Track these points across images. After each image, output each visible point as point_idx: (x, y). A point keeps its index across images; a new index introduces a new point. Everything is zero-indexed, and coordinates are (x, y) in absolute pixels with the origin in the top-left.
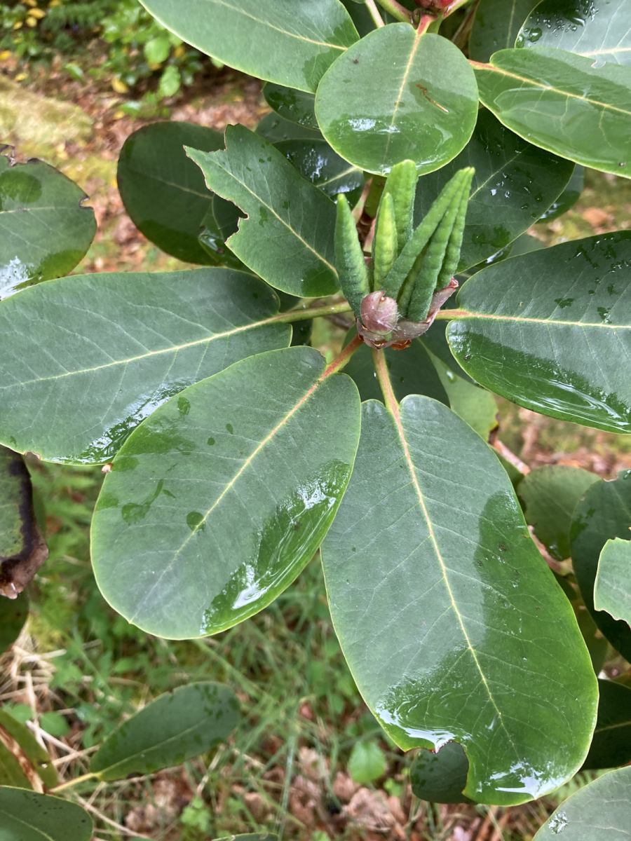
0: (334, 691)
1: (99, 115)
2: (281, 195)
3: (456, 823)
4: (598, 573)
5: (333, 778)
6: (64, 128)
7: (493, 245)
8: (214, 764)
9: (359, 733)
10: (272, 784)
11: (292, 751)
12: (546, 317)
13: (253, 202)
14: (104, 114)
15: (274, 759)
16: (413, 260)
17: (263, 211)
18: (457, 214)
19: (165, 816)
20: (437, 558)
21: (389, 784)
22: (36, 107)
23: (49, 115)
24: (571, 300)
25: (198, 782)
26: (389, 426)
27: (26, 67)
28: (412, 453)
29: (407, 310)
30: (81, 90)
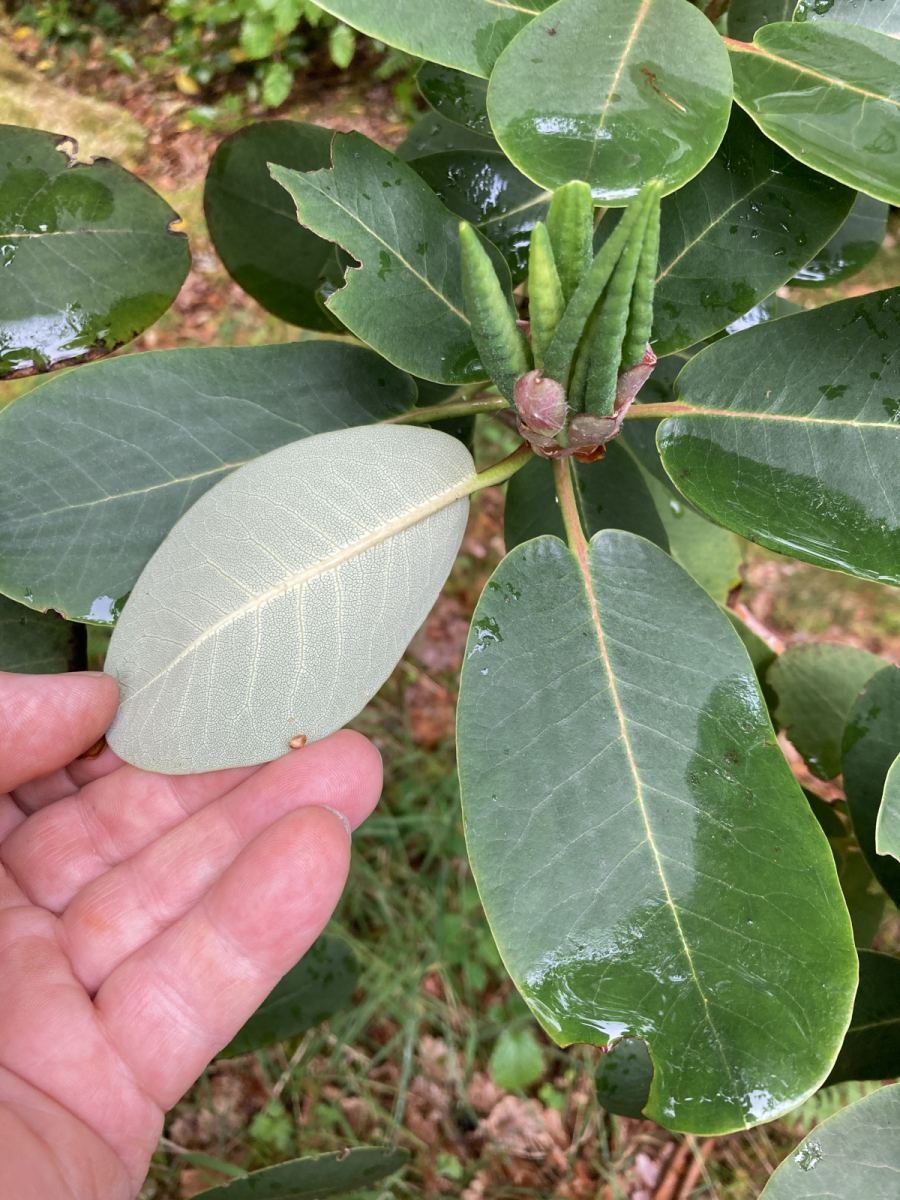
0: (472, 958)
1: (156, 125)
2: (415, 235)
3: (639, 1148)
4: (883, 799)
5: (468, 1080)
6: (104, 141)
7: (731, 309)
8: (297, 1057)
9: (507, 1017)
10: (380, 1087)
11: (411, 1041)
12: (805, 413)
13: (370, 244)
14: (162, 123)
15: (384, 1052)
16: (583, 321)
17: (385, 257)
18: (642, 251)
19: (227, 1127)
20: (630, 769)
21: (546, 1092)
22: (65, 108)
23: (83, 122)
24: (842, 388)
25: (274, 1080)
26: (571, 576)
27: (52, 50)
28: (603, 615)
29: (583, 399)
30: (130, 88)
